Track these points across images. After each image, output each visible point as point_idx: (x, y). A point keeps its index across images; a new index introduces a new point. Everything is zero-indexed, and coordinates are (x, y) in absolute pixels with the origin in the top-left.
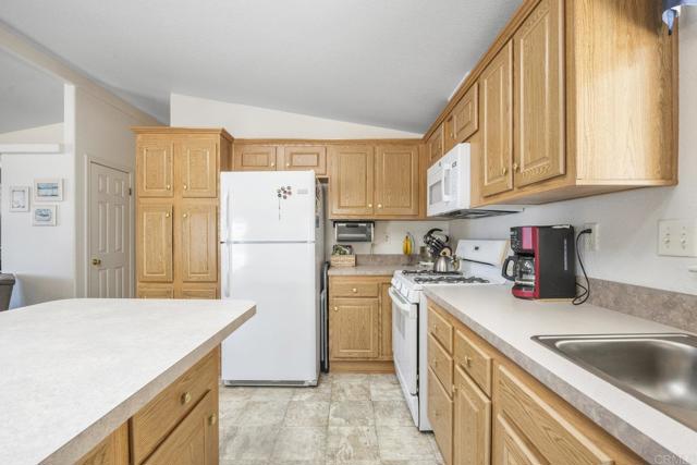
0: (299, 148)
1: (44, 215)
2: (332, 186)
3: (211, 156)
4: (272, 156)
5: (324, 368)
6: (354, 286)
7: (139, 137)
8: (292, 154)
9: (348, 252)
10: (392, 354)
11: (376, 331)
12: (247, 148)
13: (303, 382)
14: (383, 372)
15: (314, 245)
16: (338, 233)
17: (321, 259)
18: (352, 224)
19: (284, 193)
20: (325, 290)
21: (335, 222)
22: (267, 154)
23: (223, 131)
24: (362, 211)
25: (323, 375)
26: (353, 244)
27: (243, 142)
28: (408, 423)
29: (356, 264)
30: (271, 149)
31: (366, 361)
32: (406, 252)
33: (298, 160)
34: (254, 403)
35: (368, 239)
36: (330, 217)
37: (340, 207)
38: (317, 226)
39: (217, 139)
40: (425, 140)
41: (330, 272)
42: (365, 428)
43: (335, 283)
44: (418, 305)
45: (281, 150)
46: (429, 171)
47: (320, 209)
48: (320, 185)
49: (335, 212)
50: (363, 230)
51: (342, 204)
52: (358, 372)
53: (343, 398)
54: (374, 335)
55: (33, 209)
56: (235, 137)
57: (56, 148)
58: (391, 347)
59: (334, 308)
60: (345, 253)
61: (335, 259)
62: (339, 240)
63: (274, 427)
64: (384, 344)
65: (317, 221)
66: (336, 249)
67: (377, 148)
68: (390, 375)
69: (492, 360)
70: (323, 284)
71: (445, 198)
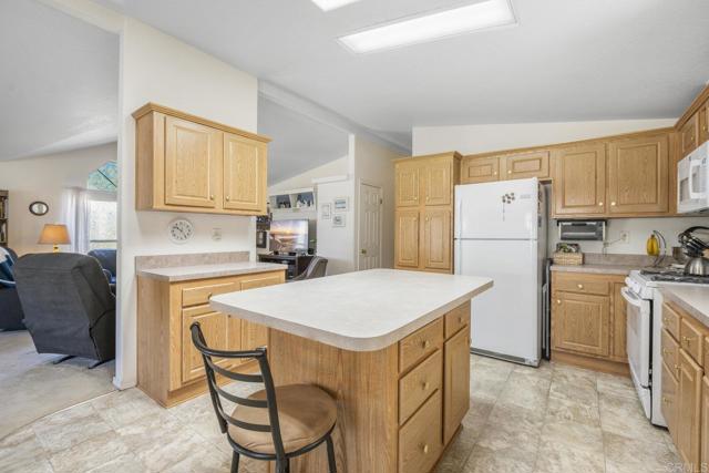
0: (521, 156)
1: (337, 220)
2: (556, 187)
3: (446, 173)
4: (495, 166)
5: (545, 355)
6: (578, 283)
7: (397, 166)
8: (514, 163)
9: (574, 250)
10: (626, 356)
11: (606, 330)
12: (473, 162)
13: (523, 360)
14: (616, 374)
15: (536, 243)
16: (562, 231)
17: (542, 256)
18: (579, 223)
19: (508, 198)
20: (547, 284)
21: (559, 221)
22: (491, 165)
23: (456, 153)
24: (590, 210)
25: (543, 361)
26: (580, 243)
27: (470, 158)
28: (638, 416)
29: (584, 263)
30: (494, 160)
31: (593, 357)
32: (651, 253)
33: (519, 167)
34: (481, 365)
35: (598, 238)
36: (553, 216)
37: (564, 206)
38: (540, 225)
39: (451, 159)
40: (679, 128)
41: (553, 268)
42: (587, 407)
43: (558, 278)
44: (651, 302)
45: (504, 159)
46: (679, 164)
47: (543, 209)
48: (542, 186)
49: (558, 211)
50: (592, 229)
51: (567, 204)
52: (582, 366)
53: (565, 382)
54: (604, 334)
55: (333, 217)
56: (464, 155)
57: (345, 177)
58: (625, 348)
59: (557, 301)
60: (570, 251)
61: (559, 257)
62: (562, 239)
63: (499, 383)
64: (617, 344)
65: (540, 221)
66: (560, 247)
67: (610, 146)
68: (623, 378)
69: (704, 337)
70: (545, 278)
71: (693, 196)
